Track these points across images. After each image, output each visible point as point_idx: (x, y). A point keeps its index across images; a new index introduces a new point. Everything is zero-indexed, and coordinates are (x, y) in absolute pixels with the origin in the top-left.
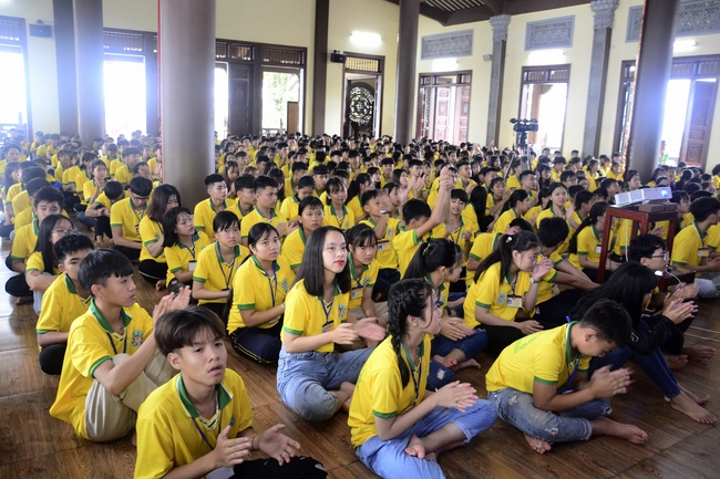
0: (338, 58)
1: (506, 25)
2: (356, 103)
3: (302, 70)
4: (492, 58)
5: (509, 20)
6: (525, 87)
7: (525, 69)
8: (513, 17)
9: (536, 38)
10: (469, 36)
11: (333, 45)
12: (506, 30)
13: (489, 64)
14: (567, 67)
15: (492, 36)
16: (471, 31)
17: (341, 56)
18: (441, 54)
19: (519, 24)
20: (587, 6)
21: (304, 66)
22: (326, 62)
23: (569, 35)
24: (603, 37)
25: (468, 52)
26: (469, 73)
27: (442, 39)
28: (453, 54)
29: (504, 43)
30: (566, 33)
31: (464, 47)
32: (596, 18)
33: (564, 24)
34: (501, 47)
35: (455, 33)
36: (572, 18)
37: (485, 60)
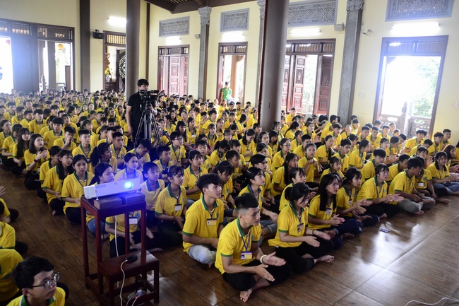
0: (97, 35)
1: (209, 14)
3: (71, 43)
4: (200, 36)
5: (210, 10)
6: (221, 57)
7: (221, 45)
8: (213, 9)
9: (227, 23)
10: (187, 21)
11: (94, 25)
12: (209, 18)
13: (199, 40)
14: (245, 44)
15: (200, 21)
16: (188, 18)
17: (101, 34)
18: (171, 34)
19: (217, 13)
20: (255, 2)
21: (72, 41)
22: (89, 38)
23: (247, 22)
25: (187, 32)
26: (188, 47)
27: (172, 23)
28: (178, 33)
29: (208, 27)
30: (245, 21)
31: (183, 28)
32: (261, 10)
33: (244, 14)
34: (206, 29)
35: (179, 19)
36: (248, 10)
37: (196, 38)
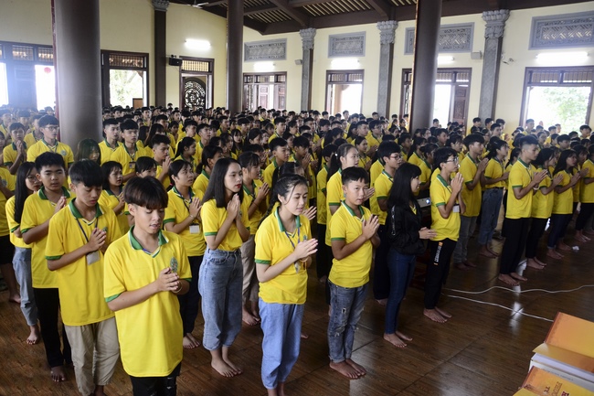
0: (176, 62)
1: (313, 37)
2: (190, 95)
3: (145, 72)
4: (302, 62)
5: (315, 32)
6: (329, 86)
7: (329, 73)
8: (318, 30)
9: (336, 48)
10: (283, 44)
11: (171, 50)
12: (313, 41)
13: (301, 66)
14: (361, 72)
15: (302, 45)
16: (285, 40)
17: (178, 60)
18: (261, 58)
19: (323, 36)
20: (374, 25)
21: (147, 69)
22: (165, 66)
23: (362, 47)
24: (387, 50)
25: (283, 57)
26: (285, 74)
27: (261, 46)
28: (270, 58)
29: (312, 51)
30: (360, 45)
31: (280, 52)
32: (382, 35)
33: (358, 38)
34: (309, 54)
35: (272, 41)
36: (364, 33)
37: (297, 64)
